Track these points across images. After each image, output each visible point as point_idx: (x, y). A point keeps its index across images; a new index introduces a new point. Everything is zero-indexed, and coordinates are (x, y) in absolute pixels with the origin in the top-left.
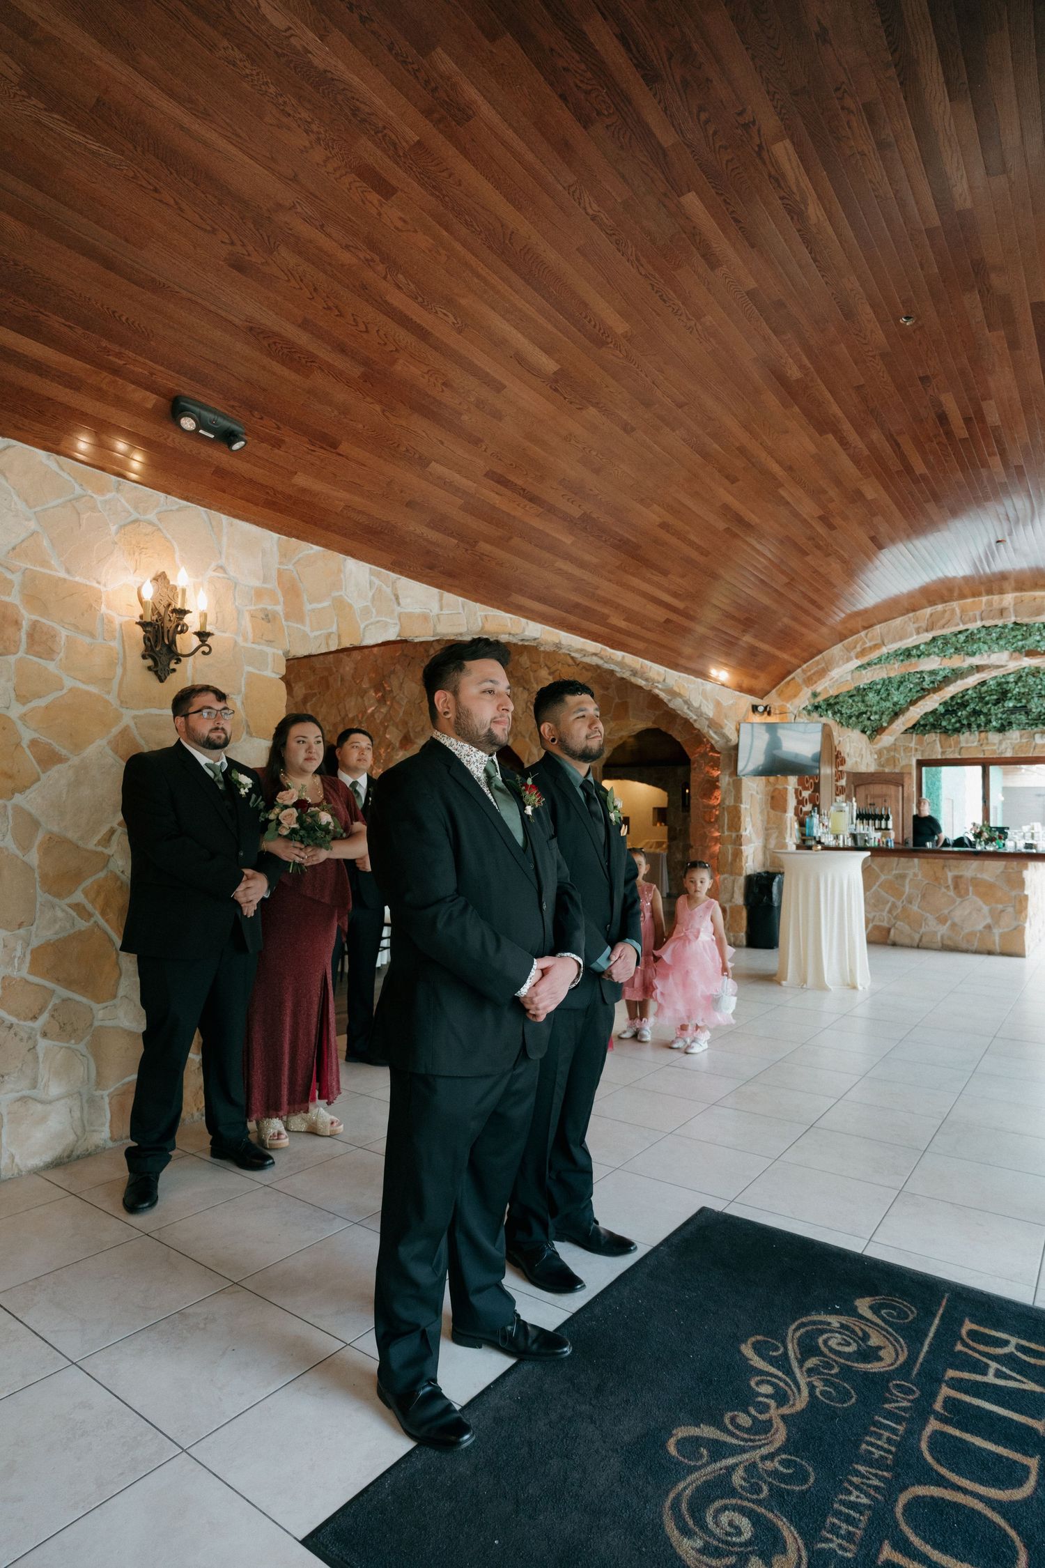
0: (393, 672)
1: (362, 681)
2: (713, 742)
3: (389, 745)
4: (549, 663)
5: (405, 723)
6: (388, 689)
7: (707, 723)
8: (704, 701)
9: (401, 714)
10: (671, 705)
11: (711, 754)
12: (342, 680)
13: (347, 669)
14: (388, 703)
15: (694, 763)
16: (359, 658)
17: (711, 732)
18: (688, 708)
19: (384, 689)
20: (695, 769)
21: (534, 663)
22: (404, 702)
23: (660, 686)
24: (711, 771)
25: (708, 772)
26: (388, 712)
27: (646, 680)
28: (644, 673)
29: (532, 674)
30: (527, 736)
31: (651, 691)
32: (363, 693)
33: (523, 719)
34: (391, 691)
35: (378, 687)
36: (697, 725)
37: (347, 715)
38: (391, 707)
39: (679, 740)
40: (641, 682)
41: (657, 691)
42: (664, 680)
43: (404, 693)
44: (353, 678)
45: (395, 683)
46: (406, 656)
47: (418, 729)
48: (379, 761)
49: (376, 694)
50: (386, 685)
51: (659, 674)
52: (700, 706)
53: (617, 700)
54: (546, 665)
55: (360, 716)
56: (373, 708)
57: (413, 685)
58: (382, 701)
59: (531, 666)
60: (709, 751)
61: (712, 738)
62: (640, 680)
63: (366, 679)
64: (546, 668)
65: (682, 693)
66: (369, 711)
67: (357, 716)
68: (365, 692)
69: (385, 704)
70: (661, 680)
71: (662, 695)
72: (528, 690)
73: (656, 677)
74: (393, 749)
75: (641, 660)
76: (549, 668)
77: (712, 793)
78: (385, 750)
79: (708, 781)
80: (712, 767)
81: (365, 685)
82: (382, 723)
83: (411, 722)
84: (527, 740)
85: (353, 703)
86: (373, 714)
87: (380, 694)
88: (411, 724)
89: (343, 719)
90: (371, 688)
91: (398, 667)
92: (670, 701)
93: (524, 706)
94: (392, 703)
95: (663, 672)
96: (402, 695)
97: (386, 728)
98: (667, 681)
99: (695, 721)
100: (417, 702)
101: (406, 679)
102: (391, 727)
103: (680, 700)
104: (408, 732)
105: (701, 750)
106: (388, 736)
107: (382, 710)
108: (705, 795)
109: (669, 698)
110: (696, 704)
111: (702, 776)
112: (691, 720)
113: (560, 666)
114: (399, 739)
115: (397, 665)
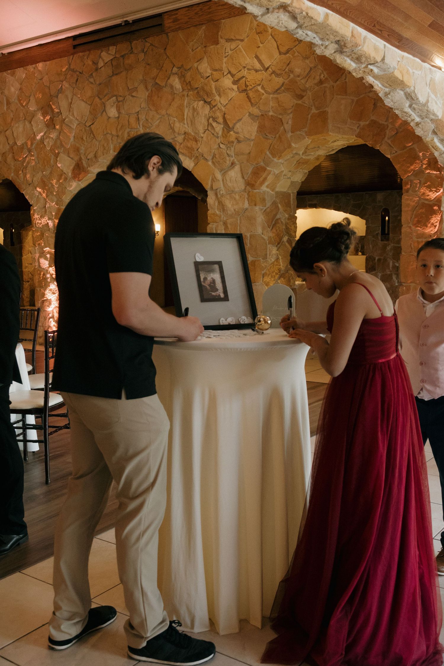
0: (61, 91)
1: (27, 104)
2: (436, 154)
3: (61, 174)
4: (234, 71)
5: (77, 150)
6: (56, 110)
7: (432, 126)
8: (433, 96)
9: (72, 139)
10: (388, 102)
11: (428, 171)
12: (8, 103)
13: (13, 89)
14: (57, 127)
15: (407, 184)
16: (24, 76)
17: (436, 140)
18: (410, 106)
19: (52, 110)
20: (407, 191)
21: (216, 70)
22: (74, 126)
23: (376, 70)
24: (427, 192)
25: (424, 194)
26: (58, 138)
27: (358, 59)
28: (356, 45)
29: (213, 84)
30: (209, 158)
31: (362, 78)
32: (30, 118)
33: (205, 139)
34: (60, 113)
35: (46, 109)
36: (419, 132)
37: (15, 143)
38: (61, 132)
39: (389, 156)
40: (349, 64)
41: (370, 79)
42: (383, 59)
43: (73, 114)
44: (19, 101)
45: (64, 104)
46: (73, 71)
47: (91, 156)
48: (52, 193)
49: (44, 118)
50: (53, 107)
51: (376, 49)
52: (428, 101)
53: (314, 111)
54: (230, 72)
55: (29, 143)
56: (42, 134)
57: (83, 104)
58: (50, 125)
59: (212, 74)
60: (426, 169)
61: (436, 148)
62: (348, 61)
63: (32, 100)
64: (229, 75)
65: (405, 80)
66: (38, 137)
67: (26, 143)
68: (33, 116)
69: (55, 128)
70: (379, 59)
71: (378, 85)
72: (209, 103)
73: (373, 54)
74: (66, 179)
75: (352, 25)
76: (233, 76)
77: (428, 219)
78: (58, 181)
79: (424, 205)
80: (429, 188)
81: (32, 108)
82: (52, 150)
83: (83, 148)
84: (210, 163)
85: (21, 129)
86: (42, 140)
87: (48, 117)
88: (82, 151)
89: (12, 148)
90: (38, 110)
91: (66, 85)
92: (386, 94)
93: (206, 124)
94: (61, 127)
95: (382, 47)
96: (71, 118)
97: (57, 155)
98: (387, 61)
99: (417, 124)
100: (88, 124)
101: (74, 97)
102: (61, 155)
103: (402, 93)
104: (81, 159)
105: (415, 167)
106: (59, 165)
107: (51, 136)
108: (419, 222)
109: (387, 90)
110: (422, 99)
111: (417, 199)
112: (412, 124)
113: (245, 72)
114: (72, 168)
115: (64, 82)
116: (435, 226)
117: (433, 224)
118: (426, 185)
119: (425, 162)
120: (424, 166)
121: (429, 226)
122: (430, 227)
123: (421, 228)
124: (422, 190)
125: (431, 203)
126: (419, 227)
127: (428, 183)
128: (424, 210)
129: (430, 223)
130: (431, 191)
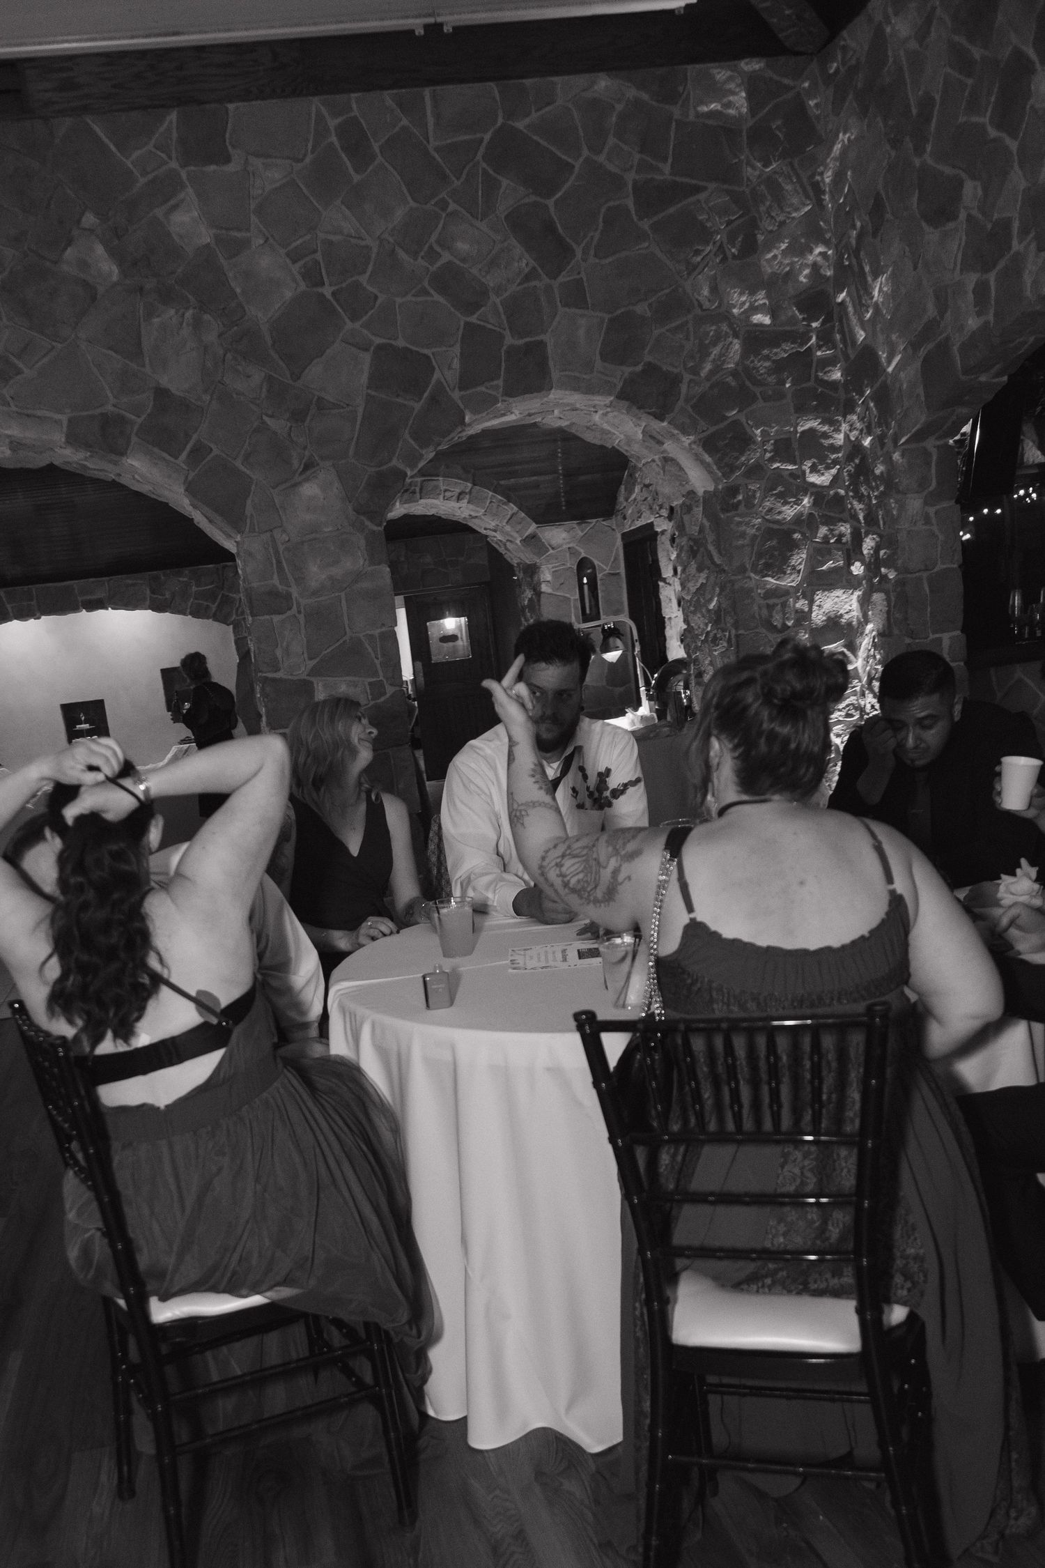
116: (799, 572)
117: (794, 568)
118: (775, 492)
119: (769, 447)
120: (768, 455)
121: (788, 572)
122: (791, 574)
123: (773, 577)
124: (768, 504)
125: (785, 527)
126: (769, 576)
127: (780, 489)
128: (774, 543)
129: (788, 566)
130: (786, 503)
